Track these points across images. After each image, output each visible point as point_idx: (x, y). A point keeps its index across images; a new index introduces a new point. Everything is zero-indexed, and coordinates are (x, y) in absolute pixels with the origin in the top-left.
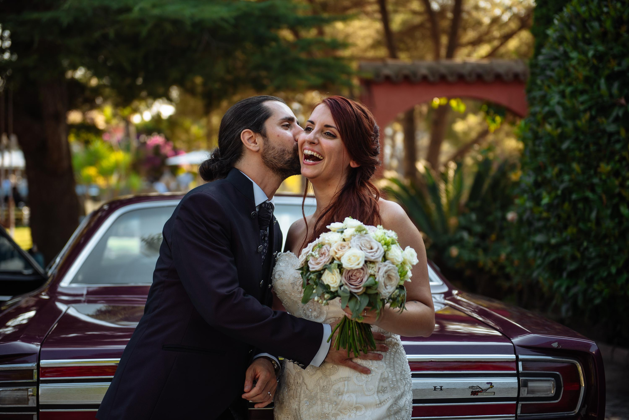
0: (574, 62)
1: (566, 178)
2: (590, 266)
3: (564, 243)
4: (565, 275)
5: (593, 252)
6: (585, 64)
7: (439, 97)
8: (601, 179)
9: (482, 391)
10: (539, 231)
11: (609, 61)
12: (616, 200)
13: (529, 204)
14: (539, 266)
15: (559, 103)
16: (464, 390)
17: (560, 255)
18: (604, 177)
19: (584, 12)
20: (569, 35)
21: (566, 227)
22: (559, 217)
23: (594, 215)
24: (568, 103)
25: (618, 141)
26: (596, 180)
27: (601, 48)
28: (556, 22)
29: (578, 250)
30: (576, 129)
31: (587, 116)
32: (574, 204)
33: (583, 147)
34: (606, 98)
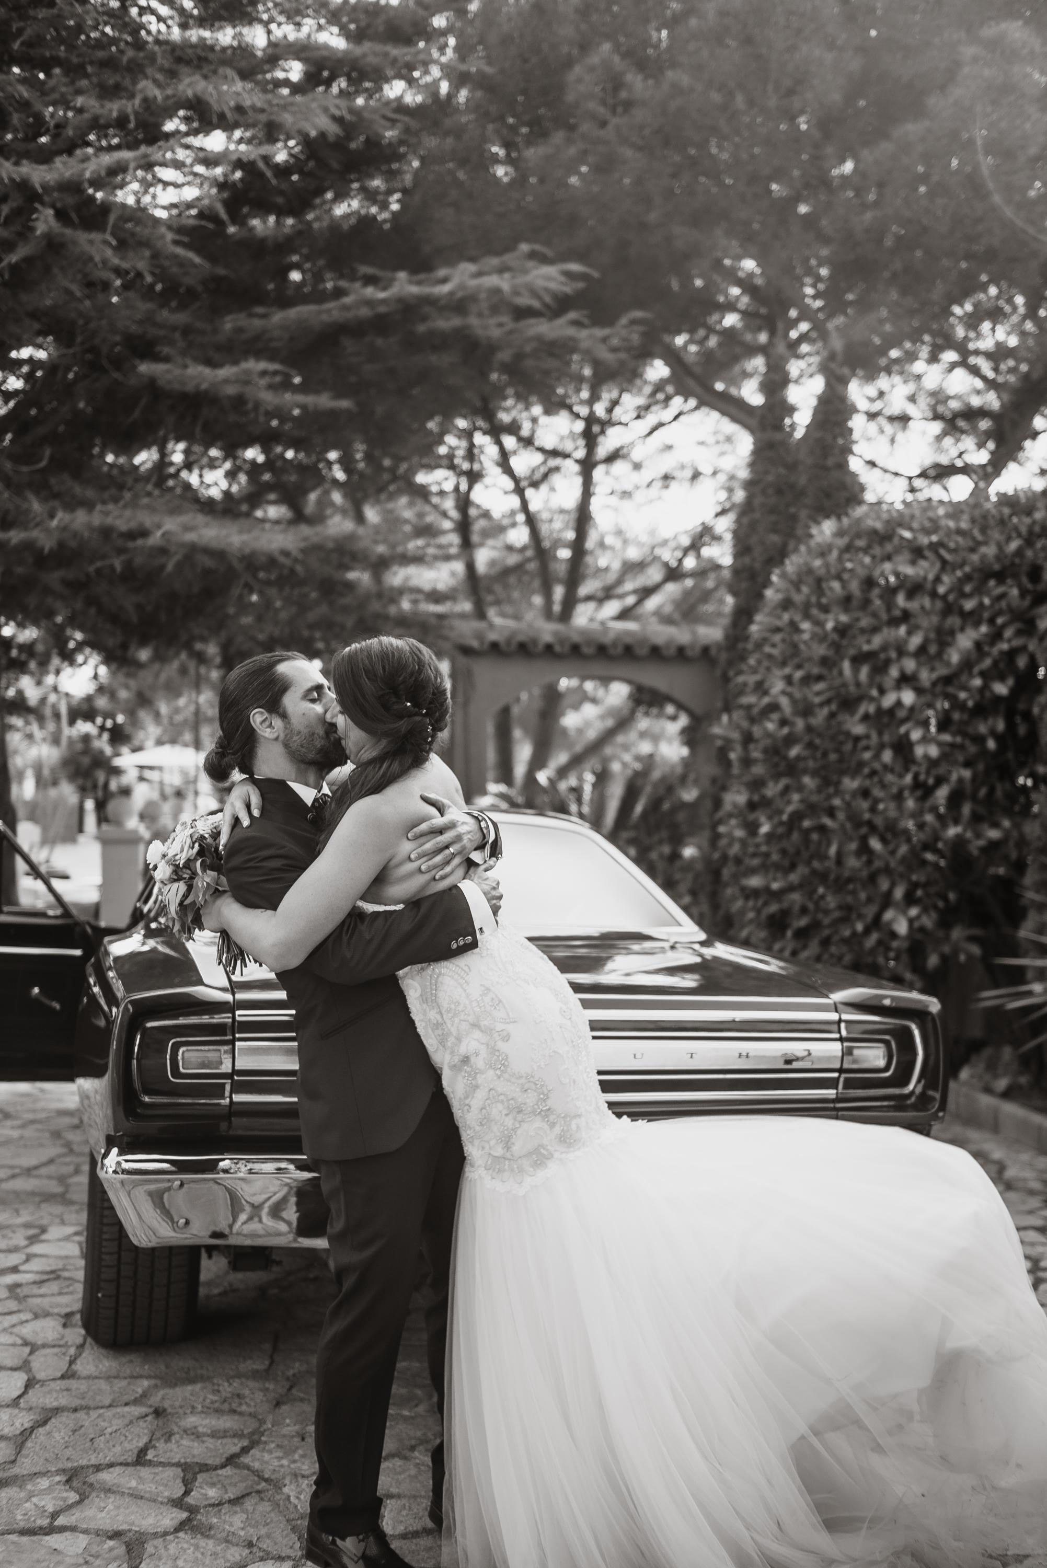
0: (806, 636)
1: (796, 797)
2: (826, 921)
3: (791, 889)
4: (789, 933)
5: (831, 901)
6: (822, 638)
7: (569, 677)
8: (843, 800)
9: (797, 1059)
10: (753, 871)
11: (854, 637)
12: (864, 830)
13: (739, 833)
14: (751, 921)
15: (784, 692)
16: (775, 1058)
17: (785, 905)
18: (847, 797)
19: (820, 567)
20: (798, 598)
21: (793, 867)
22: (784, 852)
23: (833, 850)
24: (797, 695)
25: (867, 748)
26: (837, 802)
27: (844, 618)
28: (774, 578)
29: (811, 898)
30: (809, 729)
31: (825, 711)
32: (807, 833)
33: (819, 754)
34: (852, 689)
